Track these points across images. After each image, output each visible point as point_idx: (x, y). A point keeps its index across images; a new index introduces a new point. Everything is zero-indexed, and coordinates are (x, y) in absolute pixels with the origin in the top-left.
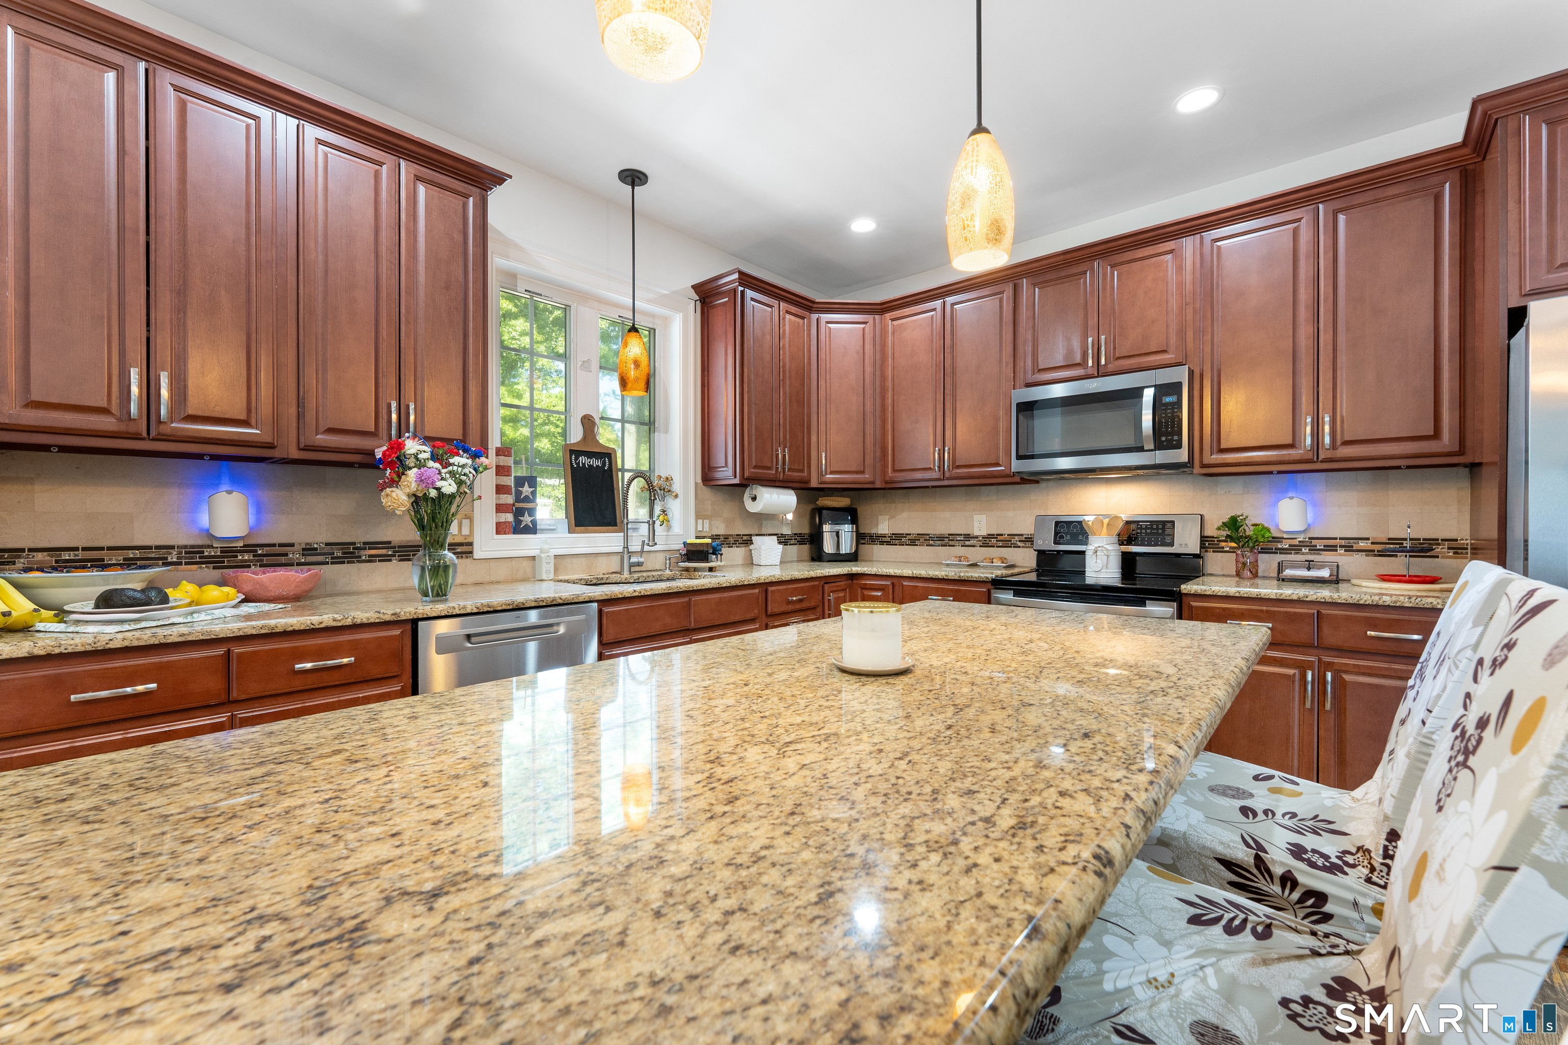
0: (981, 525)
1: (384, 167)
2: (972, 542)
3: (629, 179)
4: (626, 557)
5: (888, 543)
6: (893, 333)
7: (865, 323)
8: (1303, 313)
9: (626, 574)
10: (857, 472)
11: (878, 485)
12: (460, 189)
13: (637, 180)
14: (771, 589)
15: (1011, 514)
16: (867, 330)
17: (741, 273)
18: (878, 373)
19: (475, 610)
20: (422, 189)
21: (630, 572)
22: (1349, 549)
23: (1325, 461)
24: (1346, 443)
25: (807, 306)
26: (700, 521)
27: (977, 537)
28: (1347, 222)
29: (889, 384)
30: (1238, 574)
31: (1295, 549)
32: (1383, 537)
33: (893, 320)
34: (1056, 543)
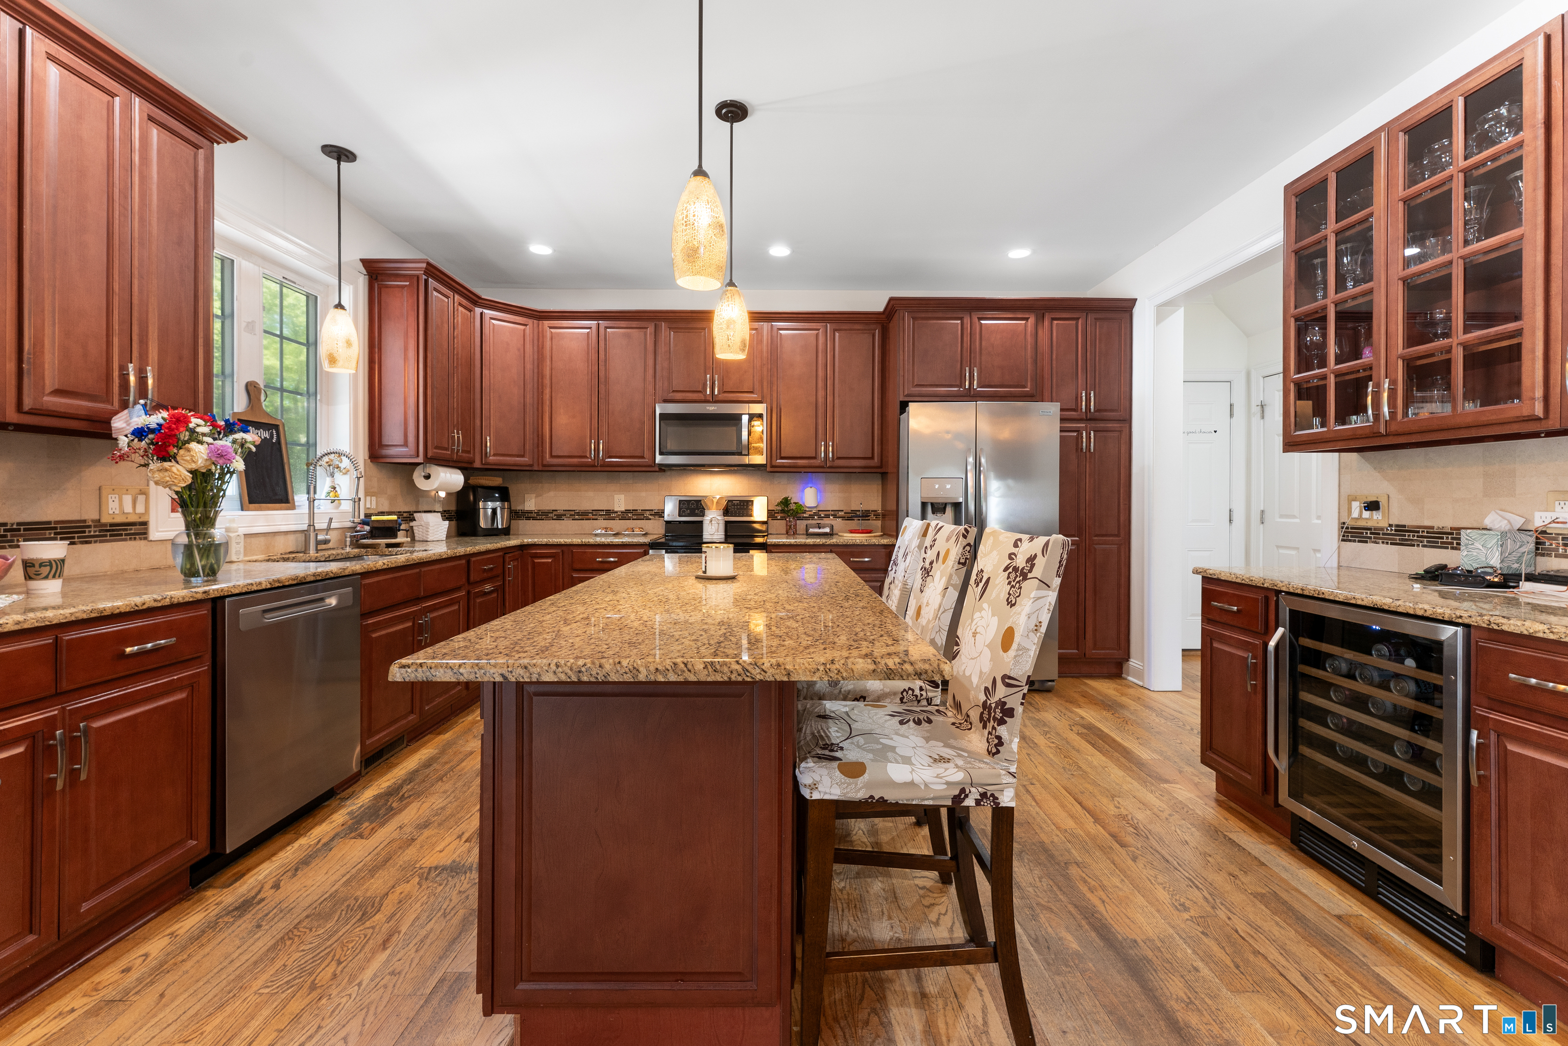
0: (620, 503)
1: (117, 99)
2: (613, 516)
3: (335, 155)
4: (312, 535)
5: (534, 519)
6: (552, 339)
7: (526, 325)
8: (820, 384)
9: (312, 552)
10: (518, 456)
11: (536, 468)
12: (192, 139)
13: (343, 157)
14: (473, 559)
15: (643, 494)
16: (528, 331)
17: (429, 264)
18: (536, 371)
19: (269, 586)
20: (154, 132)
21: (317, 551)
22: (835, 516)
23: (830, 467)
24: (839, 458)
25: (475, 300)
26: (368, 498)
27: (616, 512)
28: (840, 337)
29: (547, 381)
30: (787, 533)
31: (811, 517)
32: (848, 509)
33: (551, 328)
34: (680, 516)
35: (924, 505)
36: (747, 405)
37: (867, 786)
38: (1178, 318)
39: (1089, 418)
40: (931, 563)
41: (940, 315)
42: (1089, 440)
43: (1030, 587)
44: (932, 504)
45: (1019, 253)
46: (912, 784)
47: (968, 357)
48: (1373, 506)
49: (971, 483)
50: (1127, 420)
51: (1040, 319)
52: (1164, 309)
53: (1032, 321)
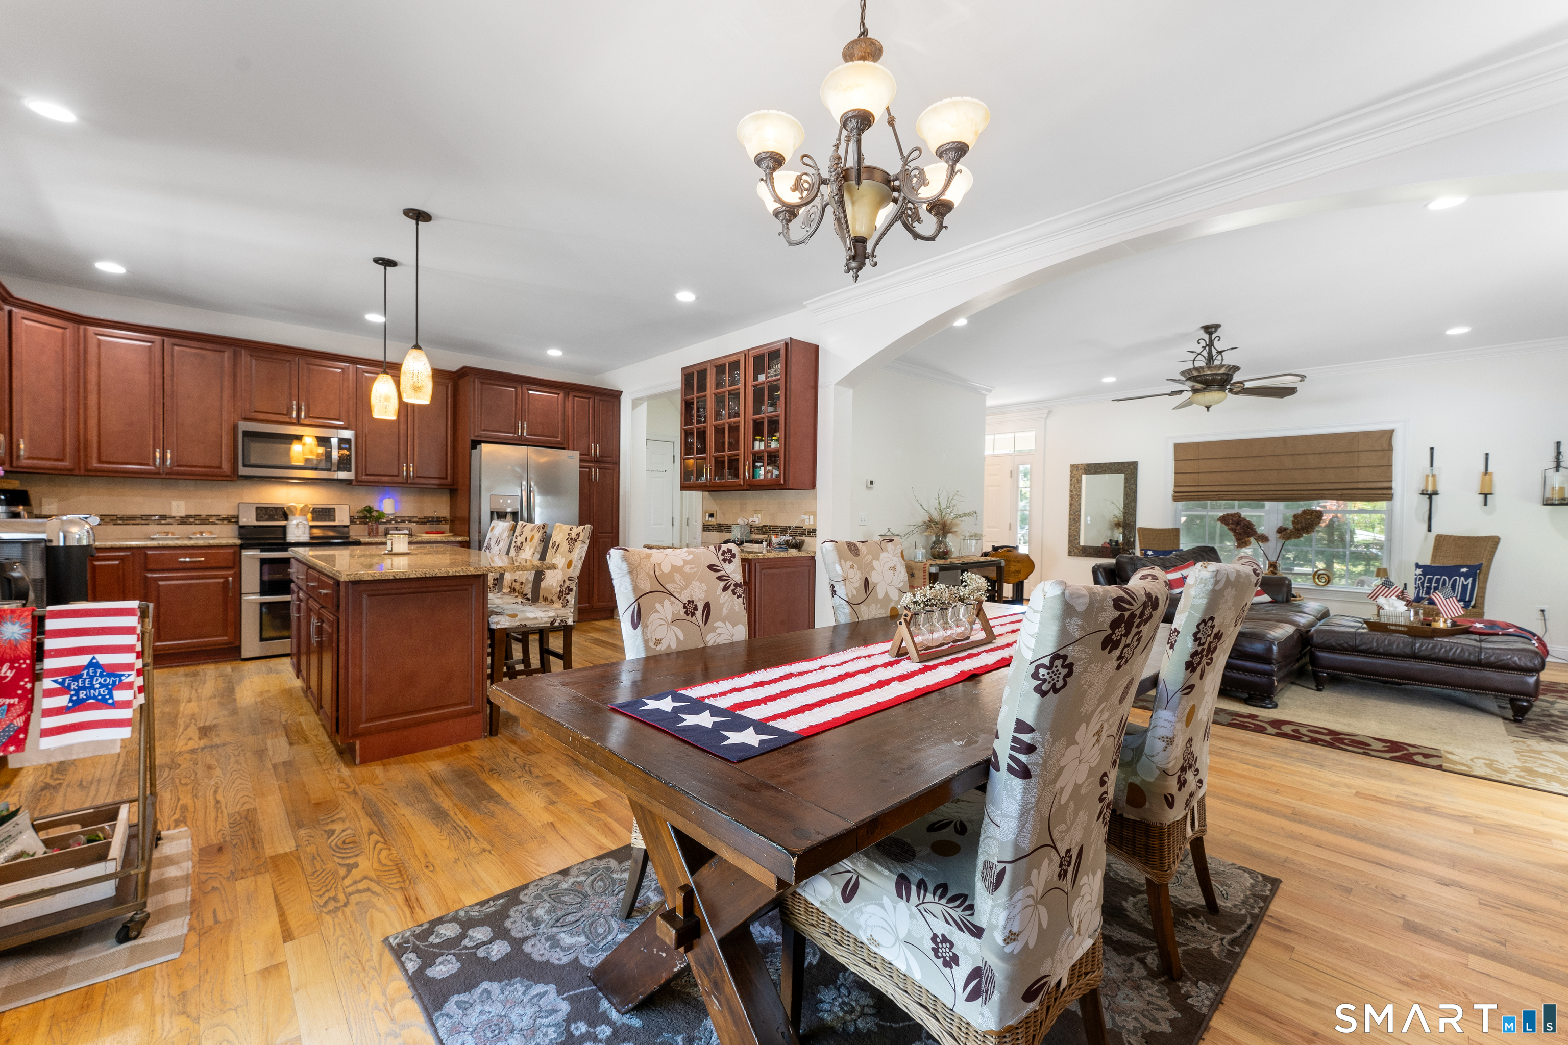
0: (178, 508)
2: (169, 521)
6: (97, 345)
7: (66, 328)
8: (402, 419)
10: (60, 460)
11: (77, 472)
15: (209, 501)
16: (66, 335)
22: (410, 521)
23: (409, 484)
24: (418, 477)
25: (5, 298)
27: (174, 517)
29: (93, 387)
30: (369, 534)
31: (389, 522)
32: (423, 516)
33: (99, 335)
34: (257, 520)
35: (492, 513)
36: (335, 430)
37: (519, 620)
38: (643, 408)
39: (596, 461)
40: (522, 543)
41: (501, 383)
42: (596, 473)
43: (578, 544)
44: (497, 513)
45: (555, 353)
46: (536, 618)
47: (520, 414)
48: (711, 515)
49: (524, 499)
50: (617, 463)
51: (567, 395)
52: (636, 403)
53: (561, 396)
